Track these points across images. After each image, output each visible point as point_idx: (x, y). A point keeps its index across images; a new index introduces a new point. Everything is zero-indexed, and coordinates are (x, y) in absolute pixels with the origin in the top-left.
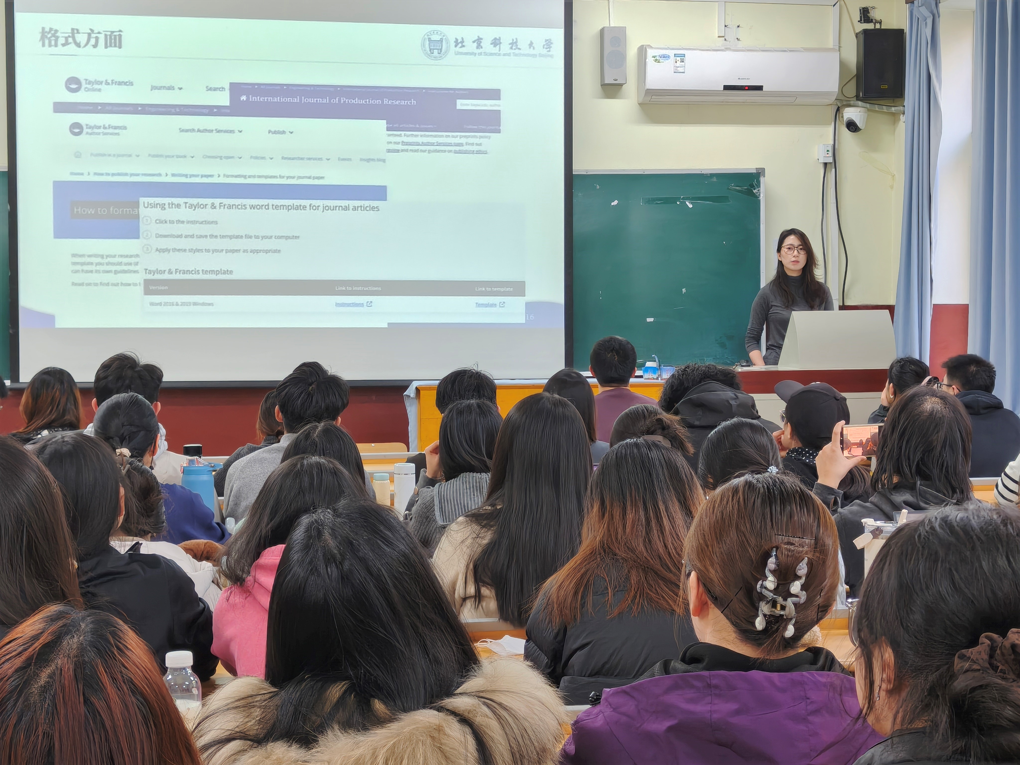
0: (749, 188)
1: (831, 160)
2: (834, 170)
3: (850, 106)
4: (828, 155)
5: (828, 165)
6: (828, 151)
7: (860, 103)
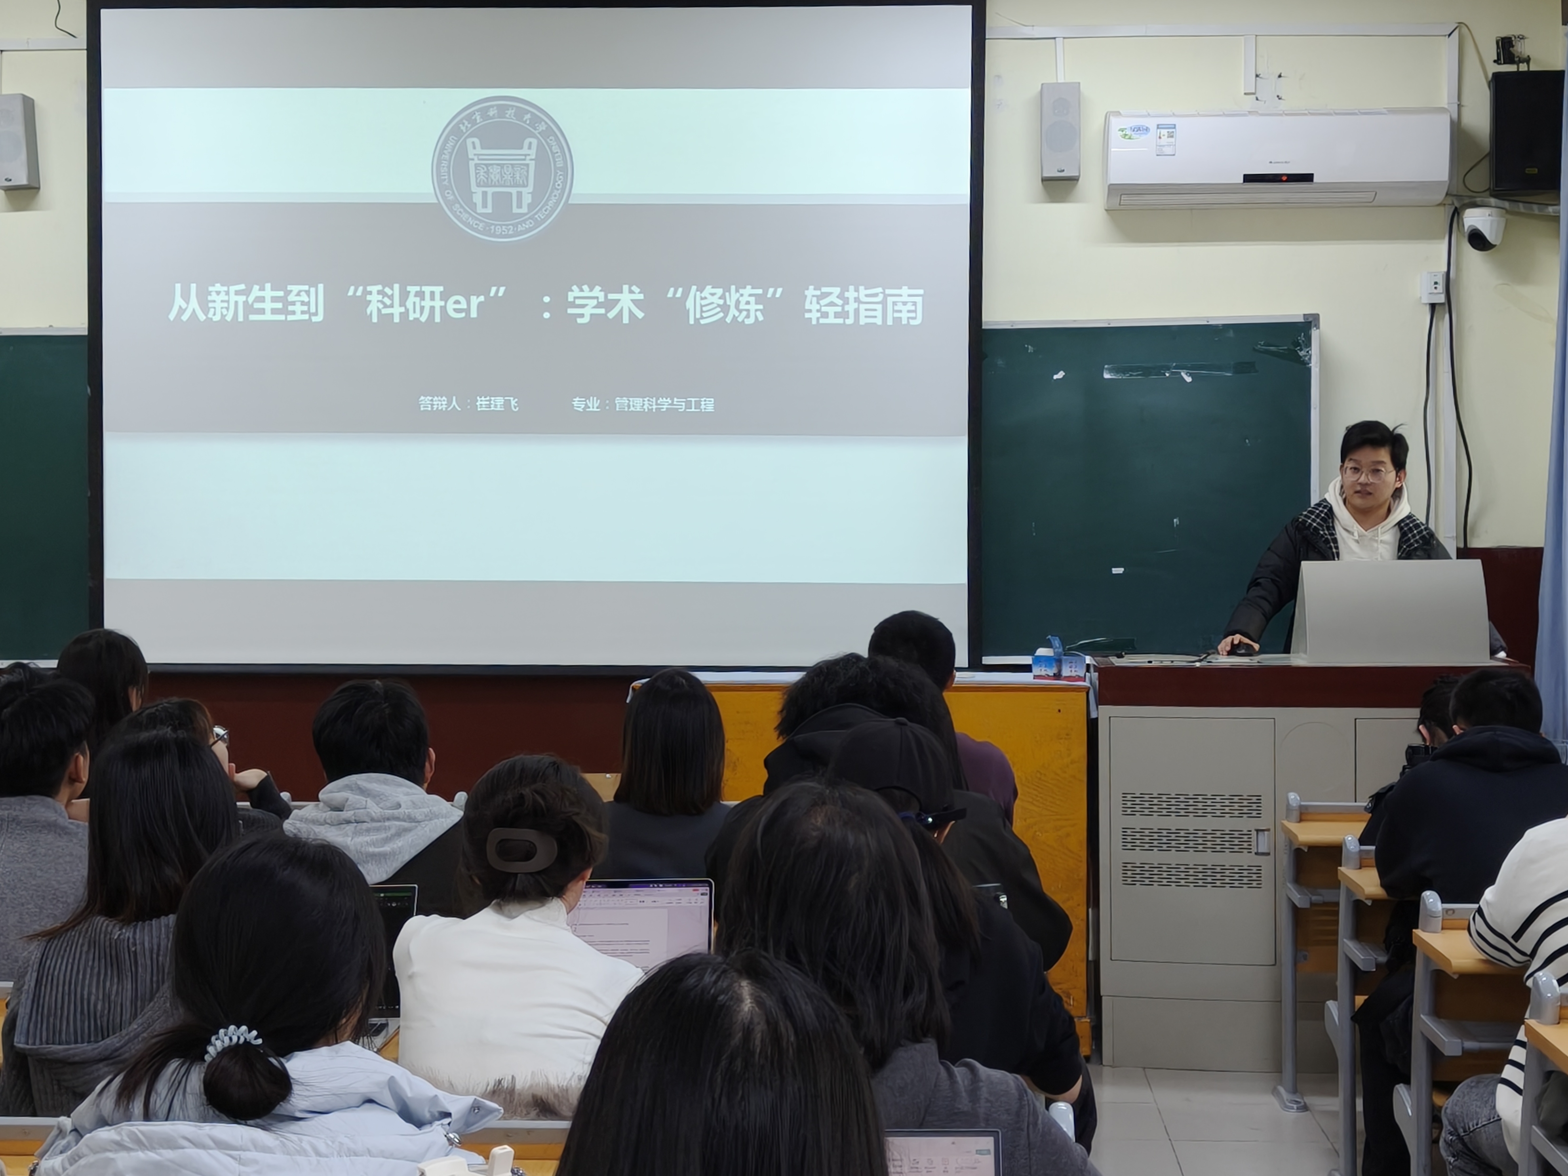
0: (1292, 347)
1: (1441, 299)
2: (1447, 316)
3: (1474, 205)
4: (1435, 291)
5: (1437, 307)
6: (1436, 283)
7: (1493, 201)
